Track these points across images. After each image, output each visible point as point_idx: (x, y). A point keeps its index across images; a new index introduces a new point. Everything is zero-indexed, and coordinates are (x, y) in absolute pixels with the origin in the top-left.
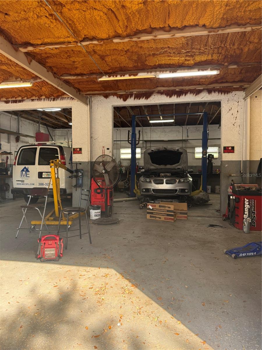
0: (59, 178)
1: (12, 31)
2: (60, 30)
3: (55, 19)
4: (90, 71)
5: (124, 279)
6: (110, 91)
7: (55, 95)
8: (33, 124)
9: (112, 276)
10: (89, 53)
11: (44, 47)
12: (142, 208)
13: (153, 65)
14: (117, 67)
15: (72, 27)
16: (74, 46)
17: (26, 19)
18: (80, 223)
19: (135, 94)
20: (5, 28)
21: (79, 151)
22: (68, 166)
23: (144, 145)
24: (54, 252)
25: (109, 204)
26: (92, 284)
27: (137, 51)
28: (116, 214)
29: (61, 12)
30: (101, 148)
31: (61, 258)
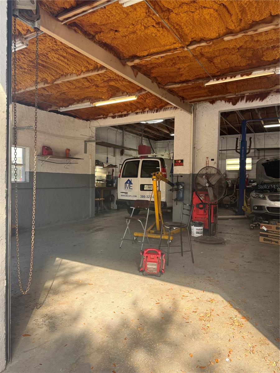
0: (160, 191)
1: (121, 46)
2: (166, 38)
3: (161, 27)
4: (196, 76)
5: (233, 309)
6: (218, 95)
7: (158, 106)
8: (137, 137)
9: (218, 302)
10: (195, 57)
11: (150, 58)
12: (253, 229)
13: (272, 60)
14: (226, 68)
15: (179, 32)
16: (180, 51)
17: (134, 32)
18: (181, 239)
19: (247, 96)
20: (114, 45)
21: (180, 163)
22: (168, 178)
23: (257, 154)
24: (155, 267)
25: (212, 221)
26: (196, 308)
27: (253, 46)
28: (220, 233)
29: (168, 19)
30: (205, 159)
31: (163, 274)
